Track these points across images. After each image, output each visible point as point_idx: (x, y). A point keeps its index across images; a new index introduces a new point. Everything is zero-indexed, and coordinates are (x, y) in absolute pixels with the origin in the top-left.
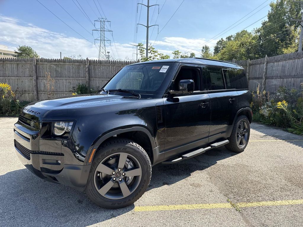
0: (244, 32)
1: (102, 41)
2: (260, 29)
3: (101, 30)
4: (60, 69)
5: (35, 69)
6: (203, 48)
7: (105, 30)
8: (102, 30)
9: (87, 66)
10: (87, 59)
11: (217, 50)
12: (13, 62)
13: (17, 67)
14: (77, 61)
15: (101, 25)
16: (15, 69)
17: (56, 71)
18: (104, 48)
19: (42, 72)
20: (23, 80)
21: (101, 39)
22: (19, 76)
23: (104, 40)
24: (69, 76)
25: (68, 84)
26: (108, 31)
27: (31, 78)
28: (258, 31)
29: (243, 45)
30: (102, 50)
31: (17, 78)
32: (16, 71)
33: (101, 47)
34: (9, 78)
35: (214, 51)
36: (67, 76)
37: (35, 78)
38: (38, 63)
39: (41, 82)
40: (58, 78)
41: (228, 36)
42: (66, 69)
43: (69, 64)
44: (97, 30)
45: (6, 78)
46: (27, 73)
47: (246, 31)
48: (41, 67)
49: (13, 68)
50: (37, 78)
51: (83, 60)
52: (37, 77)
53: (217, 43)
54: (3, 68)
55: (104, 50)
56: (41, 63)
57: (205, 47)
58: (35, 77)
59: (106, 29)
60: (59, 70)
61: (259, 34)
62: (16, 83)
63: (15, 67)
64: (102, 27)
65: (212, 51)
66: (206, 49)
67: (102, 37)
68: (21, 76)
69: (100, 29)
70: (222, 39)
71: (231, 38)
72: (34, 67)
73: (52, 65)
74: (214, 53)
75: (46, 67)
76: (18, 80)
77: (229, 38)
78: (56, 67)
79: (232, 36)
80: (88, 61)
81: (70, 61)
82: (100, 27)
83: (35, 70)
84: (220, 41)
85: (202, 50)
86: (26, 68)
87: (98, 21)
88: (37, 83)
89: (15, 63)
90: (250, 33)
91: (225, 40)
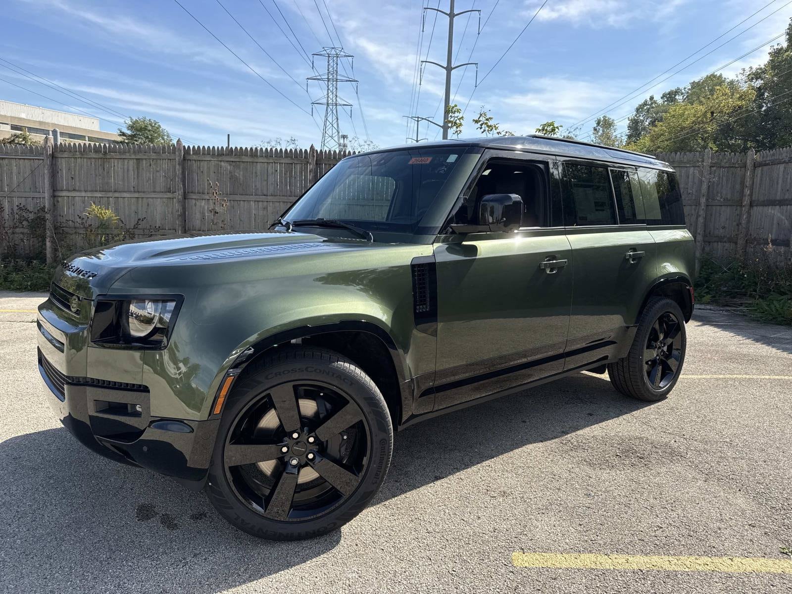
0: (714, 81)
1: (331, 107)
2: (761, 69)
3: (328, 79)
4: (241, 173)
5: (181, 172)
6: (598, 124)
7: (339, 77)
8: (332, 79)
9: (310, 167)
10: (312, 147)
11: (635, 128)
12: (127, 156)
13: (138, 168)
14: (288, 154)
15: (329, 65)
16: (131, 172)
17: (233, 178)
18: (335, 126)
19: (198, 180)
20: (151, 200)
21: (328, 101)
22: (140, 190)
23: (336, 105)
24: (265, 193)
25: (261, 213)
26: (347, 81)
27: (170, 195)
28: (757, 75)
29: (712, 113)
30: (330, 130)
31: (136, 195)
32: (134, 178)
33: (328, 123)
34: (117, 195)
35: (627, 131)
36: (260, 193)
37: (179, 194)
38: (188, 157)
39: (194, 208)
40: (238, 197)
41: (668, 91)
42: (259, 173)
43: (266, 160)
44: (318, 79)
45: (110, 195)
46: (161, 183)
47: (721, 76)
48: (195, 166)
49: (126, 170)
50: (185, 197)
51: (301, 150)
52: (185, 193)
53: (637, 110)
54: (104, 169)
55: (335, 131)
56: (195, 157)
57: (602, 119)
58: (180, 192)
59: (341, 75)
60: (241, 177)
61: (758, 83)
62: (133, 208)
63: (131, 168)
64: (331, 69)
65: (621, 130)
66: (605, 124)
67: (331, 97)
68: (146, 190)
69: (326, 77)
70: (652, 98)
71: (677, 97)
72: (177, 167)
73: (223, 164)
74: (630, 137)
75: (209, 168)
76: (137, 202)
77: (670, 97)
78: (232, 167)
79: (677, 92)
80: (315, 154)
81: (269, 155)
82: (327, 72)
83: (181, 176)
84: (645, 104)
85: (595, 129)
86: (158, 169)
87: (321, 55)
88: (184, 209)
89: (133, 157)
90: (732, 82)
91: (660, 101)
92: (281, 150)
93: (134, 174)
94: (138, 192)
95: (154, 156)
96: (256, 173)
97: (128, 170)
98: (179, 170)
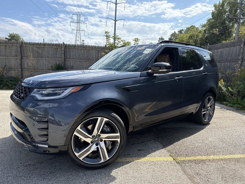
1: (78, 31)
2: (205, 24)
4: (40, 51)
5: (20, 50)
8: (78, 22)
9: (63, 49)
10: (63, 43)
13: (5, 49)
14: (56, 45)
15: (77, 18)
16: (3, 50)
17: (38, 52)
19: (26, 53)
20: (10, 59)
21: (77, 29)
22: (6, 55)
23: (80, 30)
24: (48, 57)
25: (47, 63)
26: (83, 23)
27: (17, 58)
28: (204, 26)
29: (191, 37)
30: (78, 38)
32: (4, 52)
33: (77, 36)
36: (46, 57)
37: (19, 57)
38: (22, 45)
39: (25, 62)
40: (39, 58)
41: (180, 30)
42: (46, 51)
43: (48, 47)
44: (74, 22)
46: (14, 53)
47: (194, 26)
48: (25, 48)
50: (22, 58)
51: (60, 44)
53: (171, 36)
55: (79, 39)
56: (25, 45)
57: (161, 38)
58: (20, 56)
59: (81, 21)
60: (40, 52)
61: (204, 29)
62: (4, 61)
63: (3, 48)
68: (8, 56)
70: (175, 32)
71: (182, 32)
72: (19, 48)
73: (34, 48)
75: (30, 49)
76: (6, 59)
77: (180, 32)
78: (37, 49)
79: (182, 30)
80: (64, 45)
81: (50, 45)
82: (77, 20)
83: (20, 51)
84: (173, 34)
85: (159, 41)
86: (12, 49)
87: (75, 15)
88: (21, 62)
89: (4, 45)
90: (197, 28)
91: (177, 33)
92: (53, 43)
93: (4, 51)
94: (6, 56)
95: (11, 45)
96: (45, 51)
97: (2, 49)
98: (19, 50)
